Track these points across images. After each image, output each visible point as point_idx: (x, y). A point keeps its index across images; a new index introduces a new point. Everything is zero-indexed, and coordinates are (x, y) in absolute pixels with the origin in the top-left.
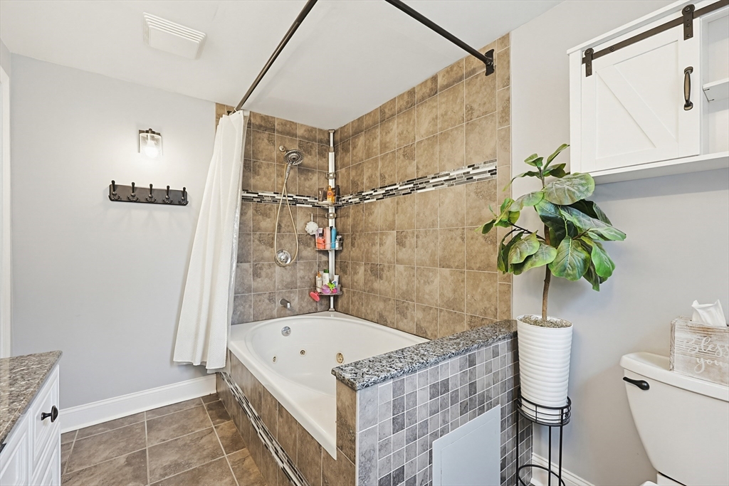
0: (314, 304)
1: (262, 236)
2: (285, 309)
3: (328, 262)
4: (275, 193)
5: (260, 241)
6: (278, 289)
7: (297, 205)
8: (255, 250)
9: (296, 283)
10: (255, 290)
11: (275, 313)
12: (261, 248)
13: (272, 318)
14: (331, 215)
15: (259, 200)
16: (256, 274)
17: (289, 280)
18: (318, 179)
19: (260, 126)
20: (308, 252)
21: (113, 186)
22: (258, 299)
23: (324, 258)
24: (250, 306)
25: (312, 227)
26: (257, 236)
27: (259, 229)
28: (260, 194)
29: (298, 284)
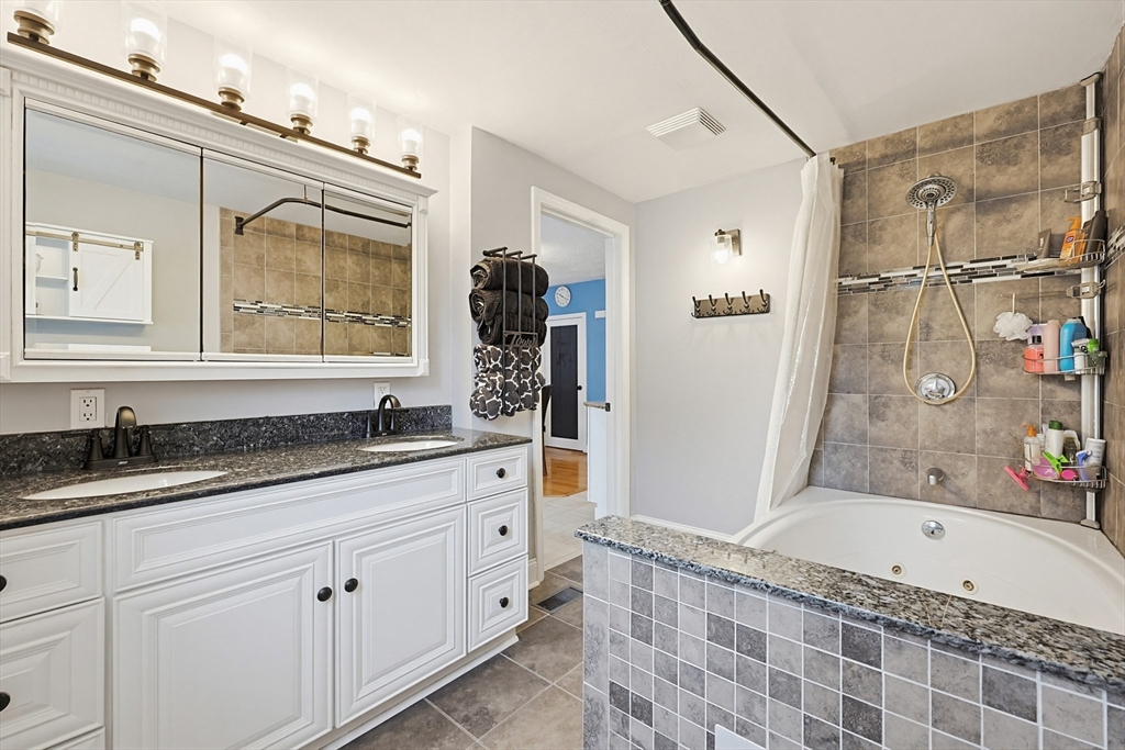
0: (1031, 498)
1: (888, 348)
2: (941, 487)
3: (1080, 404)
4: (915, 268)
5: (883, 357)
6: (925, 448)
7: (975, 281)
8: (872, 373)
9: (973, 442)
10: (875, 441)
11: (917, 489)
12: (885, 369)
13: (909, 497)
14: (1087, 289)
15: (882, 286)
16: (876, 413)
17: (952, 432)
18: (1043, 211)
19: (884, 157)
20: (1003, 379)
21: (698, 304)
22: (880, 458)
23: (1064, 395)
24: (865, 467)
25: (1011, 325)
26: (878, 349)
27: (881, 336)
28: (882, 276)
29: (978, 445)
